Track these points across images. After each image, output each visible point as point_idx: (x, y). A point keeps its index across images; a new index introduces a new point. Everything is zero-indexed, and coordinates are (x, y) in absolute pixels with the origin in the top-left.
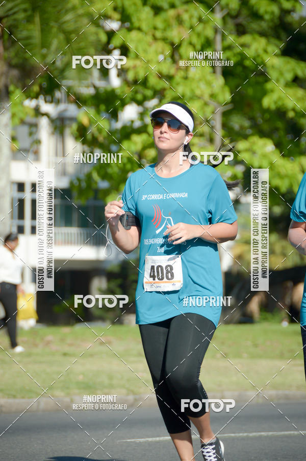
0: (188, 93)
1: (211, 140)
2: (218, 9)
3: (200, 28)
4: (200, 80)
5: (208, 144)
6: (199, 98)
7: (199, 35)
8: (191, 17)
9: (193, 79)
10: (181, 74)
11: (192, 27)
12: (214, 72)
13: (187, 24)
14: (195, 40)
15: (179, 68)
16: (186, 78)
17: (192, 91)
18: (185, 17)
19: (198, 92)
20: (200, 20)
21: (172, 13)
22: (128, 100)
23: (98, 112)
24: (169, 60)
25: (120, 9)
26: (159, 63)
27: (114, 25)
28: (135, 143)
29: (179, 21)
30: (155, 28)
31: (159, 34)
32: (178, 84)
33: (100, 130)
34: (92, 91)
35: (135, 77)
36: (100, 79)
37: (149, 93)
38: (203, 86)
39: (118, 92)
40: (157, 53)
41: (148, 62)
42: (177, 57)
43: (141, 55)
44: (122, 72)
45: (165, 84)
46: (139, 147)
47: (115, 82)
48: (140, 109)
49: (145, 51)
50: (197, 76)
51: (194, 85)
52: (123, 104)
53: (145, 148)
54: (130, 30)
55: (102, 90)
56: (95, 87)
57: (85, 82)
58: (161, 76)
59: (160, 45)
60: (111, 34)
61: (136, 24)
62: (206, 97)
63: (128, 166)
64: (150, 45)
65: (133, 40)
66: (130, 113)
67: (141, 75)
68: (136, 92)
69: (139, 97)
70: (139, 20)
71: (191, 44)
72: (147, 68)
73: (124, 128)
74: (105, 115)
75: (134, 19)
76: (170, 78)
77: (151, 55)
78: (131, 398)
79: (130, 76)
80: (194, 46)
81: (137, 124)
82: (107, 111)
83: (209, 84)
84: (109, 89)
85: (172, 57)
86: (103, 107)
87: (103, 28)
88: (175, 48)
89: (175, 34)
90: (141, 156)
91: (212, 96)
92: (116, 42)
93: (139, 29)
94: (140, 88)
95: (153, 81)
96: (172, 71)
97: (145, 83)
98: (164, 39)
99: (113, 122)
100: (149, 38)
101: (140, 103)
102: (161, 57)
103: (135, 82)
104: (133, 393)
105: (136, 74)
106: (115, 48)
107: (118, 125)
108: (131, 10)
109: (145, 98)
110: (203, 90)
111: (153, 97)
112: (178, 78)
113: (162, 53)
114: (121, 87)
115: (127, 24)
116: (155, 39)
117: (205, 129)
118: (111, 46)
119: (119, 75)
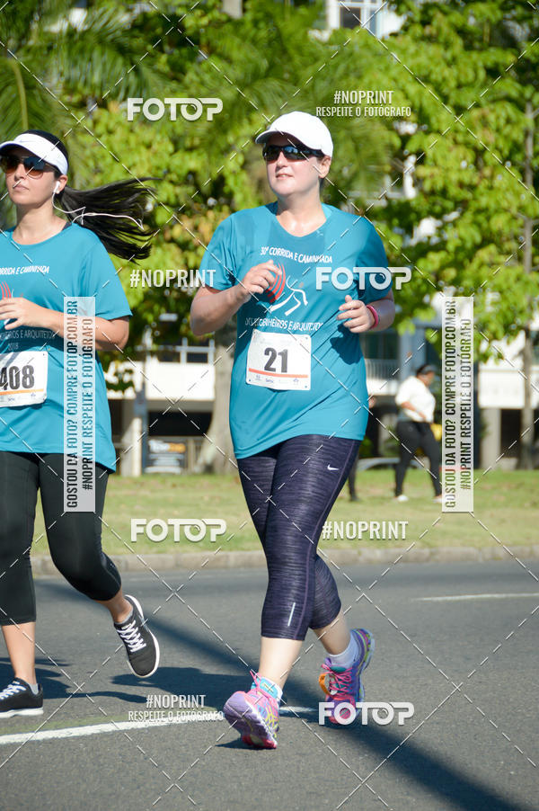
0: (493, 206)
1: (520, 259)
2: (529, 108)
3: (507, 130)
4: (507, 190)
5: (516, 264)
6: (506, 210)
7: (506, 137)
8: (498, 118)
9: (499, 189)
10: (486, 183)
11: (498, 130)
12: (524, 181)
13: (493, 126)
14: (501, 144)
15: (483, 177)
16: (491, 188)
17: (497, 202)
18: (492, 118)
19: (505, 204)
20: (508, 121)
21: (476, 113)
22: (424, 213)
23: (390, 227)
24: (473, 167)
25: (417, 110)
26: (460, 170)
27: (409, 128)
28: (433, 262)
29: (485, 122)
30: (456, 131)
31: (460, 138)
32: (482, 194)
33: (391, 248)
34: (383, 203)
35: (432, 187)
36: (393, 189)
37: (449, 204)
38: (509, 196)
39: (414, 204)
40: (459, 160)
41: (447, 170)
42: (481, 163)
43: (440, 162)
44: (418, 182)
45: (467, 195)
46: (436, 266)
47: (410, 192)
48: (439, 223)
49: (444, 157)
50: (504, 186)
51: (500, 196)
52: (419, 219)
53: (443, 267)
54: (427, 133)
55: (395, 202)
56: (387, 199)
57: (376, 194)
58: (461, 185)
59: (461, 151)
60: (405, 139)
61: (435, 126)
62: (514, 210)
63: (424, 288)
64: (450, 150)
65: (431, 144)
66: (427, 228)
67: (439, 185)
68: (434, 204)
69: (437, 209)
70: (438, 121)
71: (497, 148)
72: (445, 177)
73: (420, 244)
74: (398, 230)
75: (433, 120)
76: (472, 188)
77: (451, 163)
78: (426, 551)
79: (427, 186)
80: (501, 151)
81: (435, 240)
82: (401, 226)
83: (518, 194)
84: (403, 200)
85: (476, 163)
86: (396, 221)
87: (397, 131)
88: (479, 153)
89: (479, 138)
90: (438, 276)
91: (521, 209)
92: (412, 147)
93: (439, 132)
94: (439, 199)
95: (454, 191)
96: (475, 180)
97: (444, 192)
98: (467, 144)
99: (407, 237)
100: (449, 143)
101: (438, 216)
102: (464, 164)
103: (433, 192)
104: (429, 545)
105: (434, 183)
106: (410, 155)
107: (413, 242)
108: (429, 109)
109: (445, 211)
110: (510, 201)
111: (454, 210)
112: (482, 188)
113: (464, 158)
114: (417, 198)
115: (425, 127)
116: (456, 142)
117: (512, 245)
118: (406, 151)
119: (415, 185)
